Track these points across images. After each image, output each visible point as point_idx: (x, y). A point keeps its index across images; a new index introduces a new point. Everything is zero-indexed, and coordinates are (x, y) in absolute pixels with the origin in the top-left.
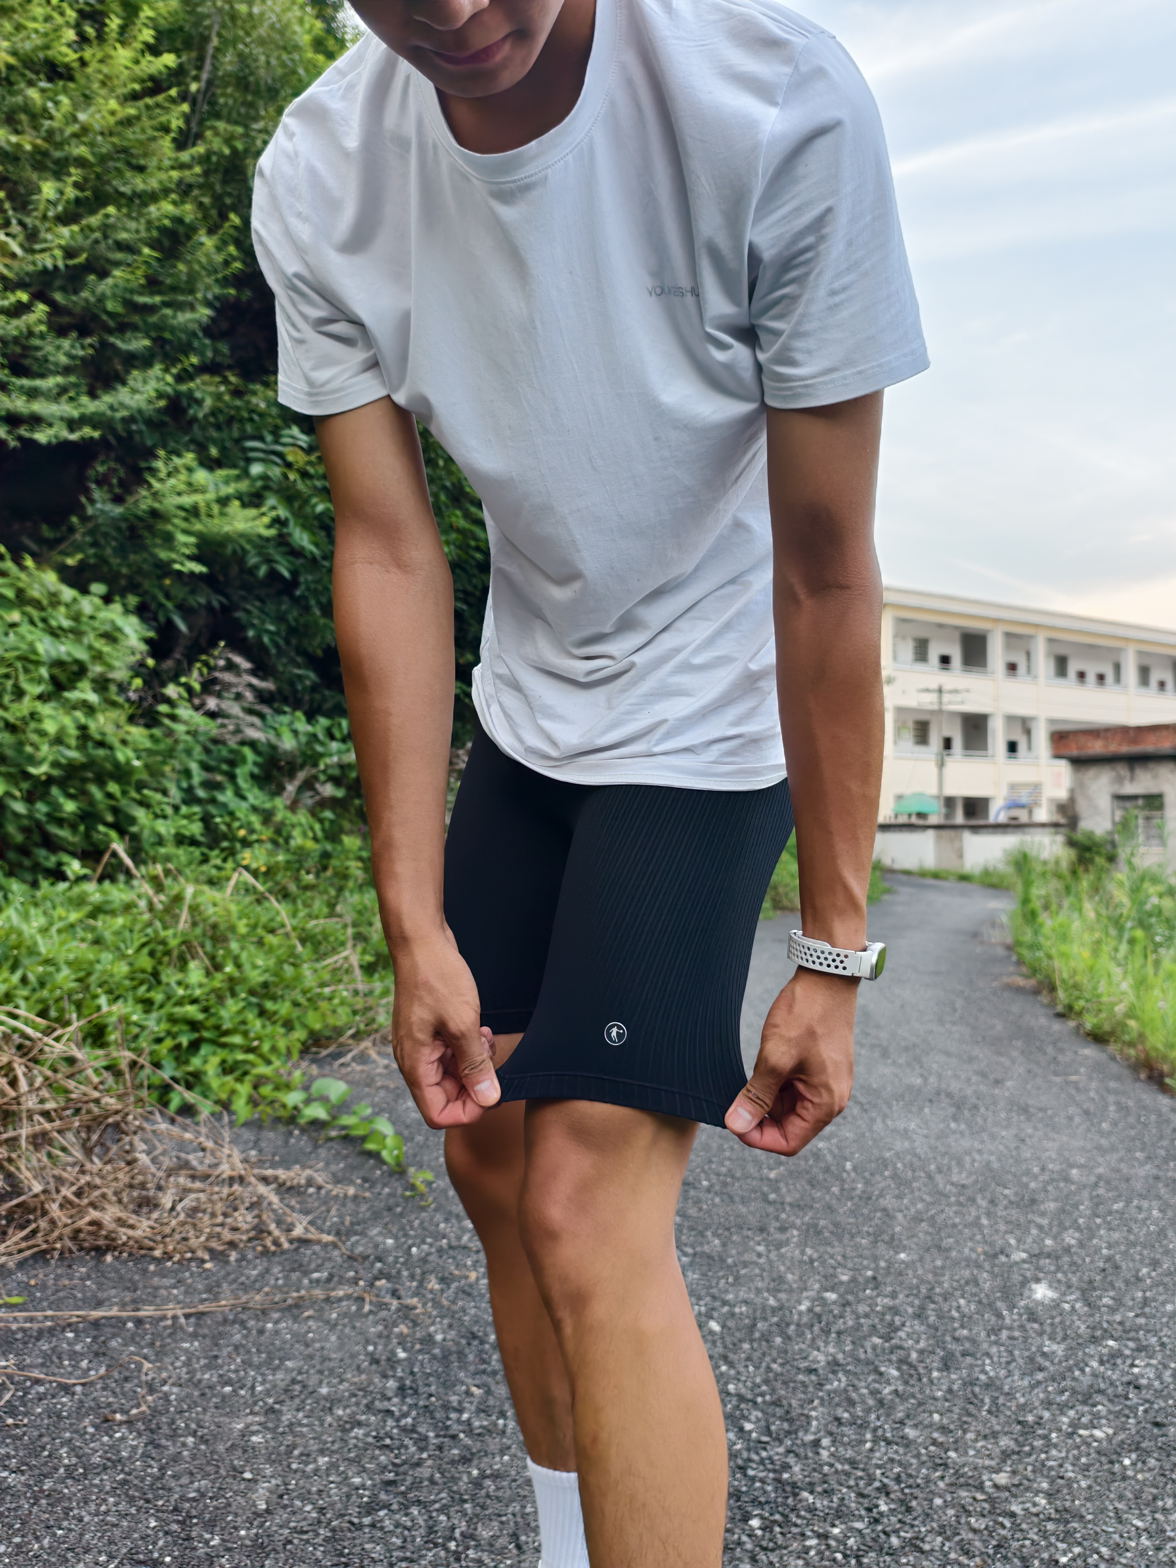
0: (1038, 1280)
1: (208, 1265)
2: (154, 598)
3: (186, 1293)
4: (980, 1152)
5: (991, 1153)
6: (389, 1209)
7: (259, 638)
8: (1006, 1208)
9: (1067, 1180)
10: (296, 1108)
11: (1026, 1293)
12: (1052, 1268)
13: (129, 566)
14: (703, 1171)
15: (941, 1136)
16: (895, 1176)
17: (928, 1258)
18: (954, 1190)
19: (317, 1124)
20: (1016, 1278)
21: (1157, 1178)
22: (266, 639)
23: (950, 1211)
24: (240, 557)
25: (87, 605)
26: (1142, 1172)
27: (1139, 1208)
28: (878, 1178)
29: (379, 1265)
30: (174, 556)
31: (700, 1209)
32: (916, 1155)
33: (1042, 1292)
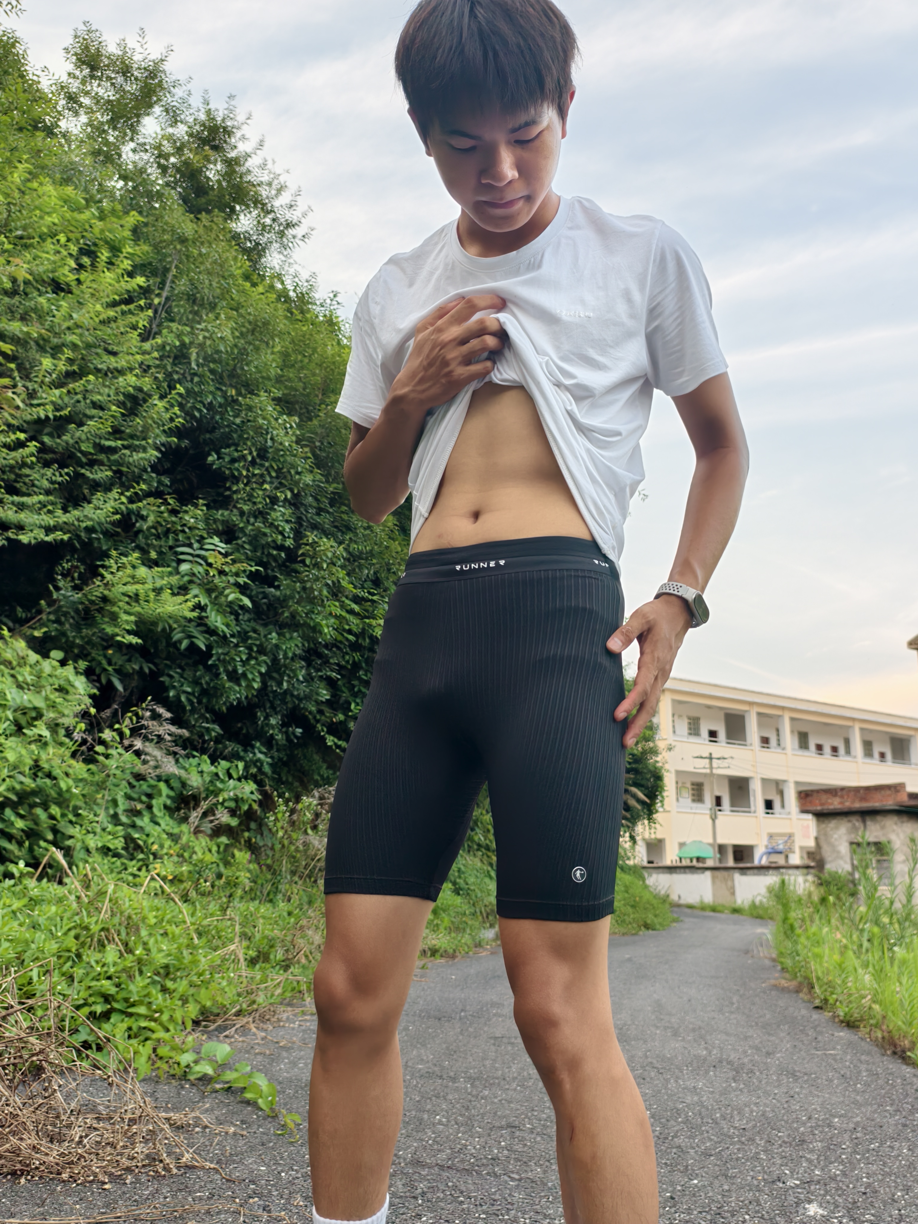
0: (810, 1202)
1: (106, 1187)
2: (100, 663)
3: (87, 1208)
4: (756, 1104)
5: (766, 1105)
6: (263, 1145)
7: (178, 697)
8: (781, 1146)
9: (829, 1126)
10: (188, 1066)
11: (801, 1211)
12: (822, 1192)
13: (82, 638)
14: (527, 1117)
15: (724, 1092)
16: (686, 1121)
17: (716, 1183)
18: (737, 1133)
19: (205, 1079)
20: (791, 1199)
21: (905, 1125)
22: (183, 698)
23: (734, 1148)
24: (167, 634)
25: (47, 666)
26: (892, 1121)
27: (892, 1147)
28: (672, 1122)
29: (252, 1186)
30: (117, 630)
31: (525, 1145)
32: (703, 1106)
33: (813, 1209)
